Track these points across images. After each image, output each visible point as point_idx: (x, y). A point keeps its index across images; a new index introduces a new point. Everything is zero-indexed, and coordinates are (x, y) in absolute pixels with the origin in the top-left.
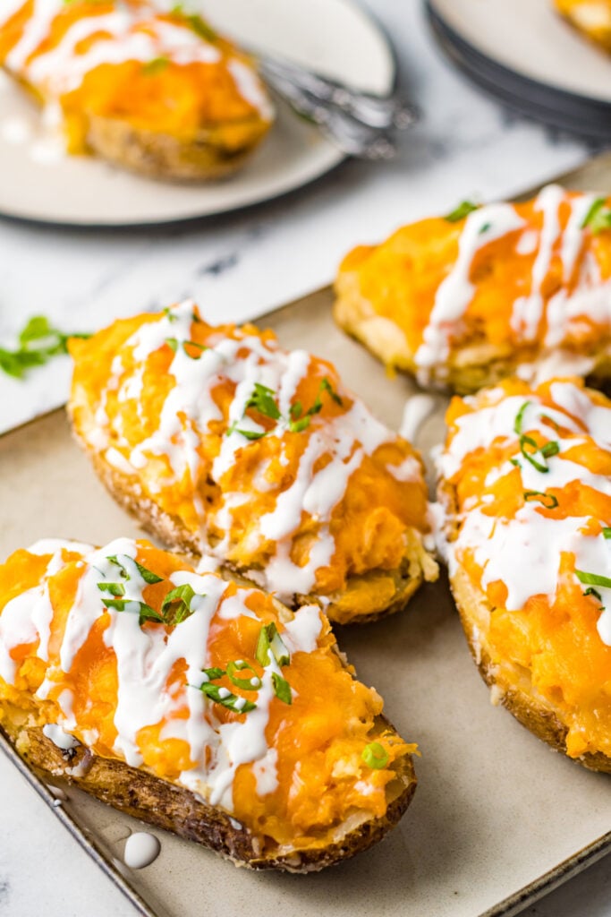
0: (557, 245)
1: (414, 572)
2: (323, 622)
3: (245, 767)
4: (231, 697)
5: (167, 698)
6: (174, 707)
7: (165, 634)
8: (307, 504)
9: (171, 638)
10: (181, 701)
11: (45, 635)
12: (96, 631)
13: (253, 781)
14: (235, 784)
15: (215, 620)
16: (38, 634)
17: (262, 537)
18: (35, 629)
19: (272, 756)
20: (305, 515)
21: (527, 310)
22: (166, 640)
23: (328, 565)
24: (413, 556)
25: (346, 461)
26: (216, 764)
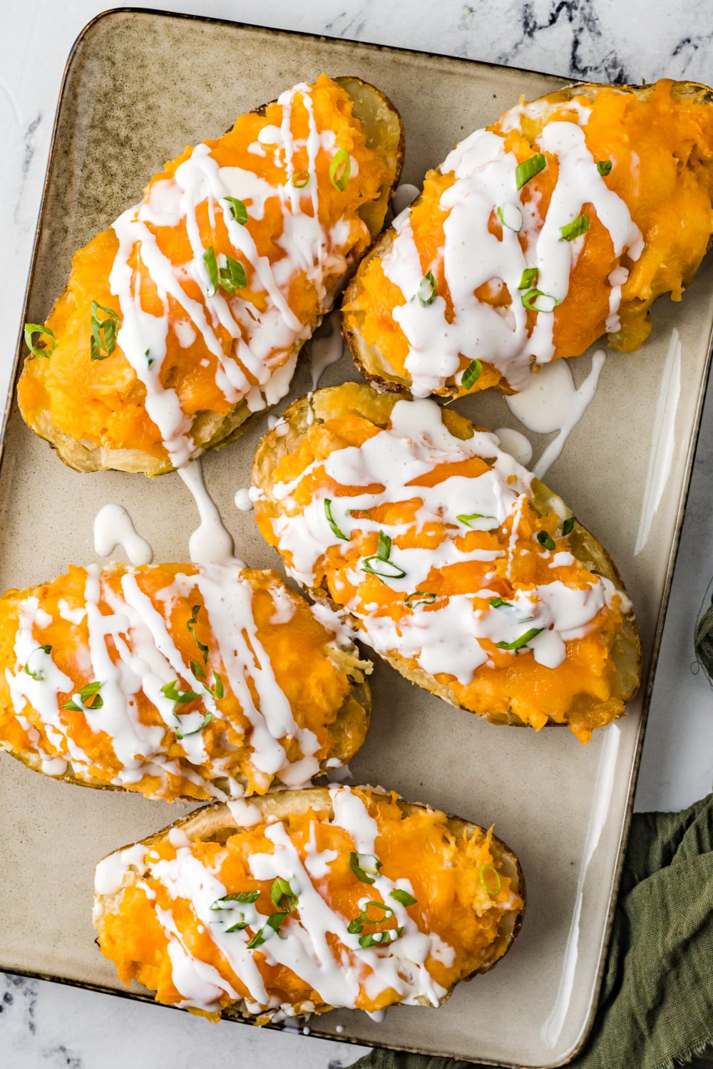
0: (209, 318)
1: (360, 679)
2: (359, 796)
3: (428, 961)
4: (384, 935)
5: (350, 970)
6: (358, 971)
7: (296, 921)
8: (276, 732)
9: (303, 921)
10: (357, 963)
11: (226, 986)
12: (260, 963)
13: (440, 964)
14: (434, 976)
15: (316, 884)
16: (220, 988)
17: (265, 774)
18: (215, 986)
19: (435, 938)
20: (281, 741)
21: (229, 380)
22: (301, 924)
23: (320, 747)
24: (350, 671)
25: (258, 666)
26: (411, 974)
